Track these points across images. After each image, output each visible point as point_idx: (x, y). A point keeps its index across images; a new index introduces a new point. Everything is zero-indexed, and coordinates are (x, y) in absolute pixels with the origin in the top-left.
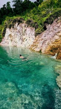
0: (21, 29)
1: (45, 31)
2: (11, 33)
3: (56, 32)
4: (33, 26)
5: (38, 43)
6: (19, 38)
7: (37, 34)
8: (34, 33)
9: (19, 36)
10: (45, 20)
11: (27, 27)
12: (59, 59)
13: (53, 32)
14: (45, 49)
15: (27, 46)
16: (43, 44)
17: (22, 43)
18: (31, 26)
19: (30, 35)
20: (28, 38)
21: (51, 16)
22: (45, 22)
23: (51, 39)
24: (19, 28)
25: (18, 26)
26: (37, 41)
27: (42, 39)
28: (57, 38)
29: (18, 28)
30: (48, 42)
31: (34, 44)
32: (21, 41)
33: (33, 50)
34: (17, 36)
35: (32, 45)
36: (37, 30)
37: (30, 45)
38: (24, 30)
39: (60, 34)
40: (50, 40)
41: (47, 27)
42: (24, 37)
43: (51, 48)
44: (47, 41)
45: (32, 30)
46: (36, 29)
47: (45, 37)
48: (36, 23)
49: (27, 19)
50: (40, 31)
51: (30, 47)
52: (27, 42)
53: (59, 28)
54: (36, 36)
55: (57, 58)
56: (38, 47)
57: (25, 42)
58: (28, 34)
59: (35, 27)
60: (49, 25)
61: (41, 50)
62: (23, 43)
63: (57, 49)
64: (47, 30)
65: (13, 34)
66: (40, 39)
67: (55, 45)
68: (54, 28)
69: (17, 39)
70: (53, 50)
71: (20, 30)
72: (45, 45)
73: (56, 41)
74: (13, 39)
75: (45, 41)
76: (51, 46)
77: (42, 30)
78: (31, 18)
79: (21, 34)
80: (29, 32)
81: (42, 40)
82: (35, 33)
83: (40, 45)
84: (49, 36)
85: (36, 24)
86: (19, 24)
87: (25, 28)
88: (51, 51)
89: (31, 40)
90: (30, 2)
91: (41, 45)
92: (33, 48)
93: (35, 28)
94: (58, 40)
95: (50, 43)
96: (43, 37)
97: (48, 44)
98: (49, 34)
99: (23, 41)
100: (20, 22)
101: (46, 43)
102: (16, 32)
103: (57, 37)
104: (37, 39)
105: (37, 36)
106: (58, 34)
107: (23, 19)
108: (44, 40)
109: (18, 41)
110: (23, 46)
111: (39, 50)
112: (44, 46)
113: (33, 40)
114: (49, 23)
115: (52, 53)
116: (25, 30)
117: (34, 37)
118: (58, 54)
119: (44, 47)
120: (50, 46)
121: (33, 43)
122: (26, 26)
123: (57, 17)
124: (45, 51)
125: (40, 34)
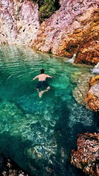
0: (10, 5)
1: (57, 12)
3: (77, 13)
5: (45, 36)
6: (10, 26)
7: (43, 18)
8: (36, 16)
11: (22, 2)
12: (78, 62)
13: (71, 14)
14: (58, 46)
15: (26, 44)
16: (53, 38)
17: (16, 37)
19: (30, 19)
20: (28, 27)
23: (67, 28)
26: (43, 32)
27: (53, 29)
28: (77, 27)
30: (63, 35)
31: (39, 38)
32: (13, 33)
33: (38, 50)
34: (4, 22)
35: (35, 41)
36: (42, 8)
37: (31, 41)
38: (16, 9)
40: (66, 31)
41: (61, 2)
42: (19, 24)
43: (67, 45)
44: (60, 31)
45: (33, 8)
46: (40, 6)
47: (57, 24)
50: (47, 10)
51: (31, 44)
52: (27, 35)
53: (82, 5)
54: (41, 22)
55: (75, 62)
56: (46, 43)
57: (22, 36)
58: (25, 17)
59: (38, 3)
61: (50, 50)
62: (19, 36)
63: (76, 47)
64: (60, 9)
66: (49, 28)
67: (73, 39)
68: (72, 6)
69: (6, 29)
70: (71, 48)
71: (8, 8)
72: (58, 41)
73: (76, 32)
75: (57, 31)
76: (67, 42)
77: (51, 9)
79: (13, 17)
80: (28, 13)
81: (51, 30)
82: (39, 16)
83: (48, 40)
84: (63, 22)
88: (67, 50)
89: (32, 30)
91: (51, 39)
92: (37, 46)
93: (37, 5)
94: (79, 30)
95: (66, 36)
96: (53, 25)
97: (63, 38)
98: (65, 18)
99: (18, 32)
101: (60, 37)
103: (77, 25)
104: (43, 28)
105: (44, 23)
106: (78, 18)
108: (55, 30)
109: (8, 33)
110: (19, 43)
111: (47, 49)
112: (55, 41)
113: (36, 31)
115: (68, 54)
116: (20, 8)
117: (37, 23)
118: (77, 55)
119: (57, 44)
120: (65, 41)
121: (36, 35)
124: (58, 51)
125: (48, 17)
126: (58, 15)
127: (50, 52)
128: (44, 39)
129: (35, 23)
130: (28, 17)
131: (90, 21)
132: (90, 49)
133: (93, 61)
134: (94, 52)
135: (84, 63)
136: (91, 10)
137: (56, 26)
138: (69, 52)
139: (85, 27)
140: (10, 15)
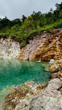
3: (37, 45)
4: (18, 41)
5: (24, 54)
6: (6, 51)
7: (22, 47)
8: (19, 46)
9: (5, 49)
10: (27, 37)
13: (35, 45)
14: (32, 57)
15: (14, 58)
16: (29, 54)
18: (15, 41)
19: (16, 48)
20: (14, 51)
21: (31, 34)
22: (27, 38)
23: (34, 50)
24: (5, 43)
25: (3, 41)
26: (23, 52)
29: (3, 42)
30: (33, 52)
31: (21, 55)
32: (7, 54)
33: (22, 60)
34: (3, 49)
35: (19, 56)
36: (22, 44)
37: (17, 56)
38: (9, 44)
39: (40, 46)
41: (29, 42)
42: (10, 50)
43: (36, 56)
45: (17, 44)
46: (20, 43)
48: (20, 38)
49: (11, 35)
50: (24, 44)
54: (21, 49)
56: (25, 56)
57: (12, 54)
58: (13, 47)
60: (31, 40)
61: (28, 59)
62: (10, 55)
63: (40, 56)
64: (30, 44)
67: (38, 53)
69: (3, 52)
70: (38, 57)
73: (38, 51)
75: (30, 51)
77: (26, 44)
78: (14, 34)
80: (15, 45)
81: (27, 51)
84: (32, 48)
85: (20, 40)
86: (4, 39)
87: (11, 43)
88: (36, 58)
89: (17, 52)
90: (9, 20)
91: (28, 54)
92: (21, 58)
94: (39, 50)
95: (35, 52)
97: (33, 53)
98: (33, 46)
100: (5, 37)
101: (32, 53)
102: (2, 46)
103: (38, 48)
105: (23, 49)
106: (38, 46)
107: (8, 36)
109: (4, 54)
110: (10, 58)
111: (27, 59)
112: (30, 55)
113: (19, 52)
114: (30, 39)
115: (37, 59)
117: (19, 49)
118: (41, 59)
119: (31, 56)
121: (19, 54)
122: (12, 41)
123: (35, 35)
125: (24, 47)
126: (29, 46)
127: (28, 60)
128: (24, 55)
131: (43, 47)
132: (46, 55)
133: (48, 60)
134: (47, 56)
136: (42, 44)
137: (29, 49)
138: (37, 58)
140: (6, 47)
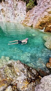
0: (12, 3)
2: (3, 7)
3: (46, 8)
5: (29, 18)
6: (12, 13)
7: (28, 9)
9: (11, 11)
11: (18, 1)
12: (46, 32)
13: (43, 8)
14: (36, 23)
15: (19, 22)
16: (34, 19)
17: (14, 19)
19: (22, 10)
20: (20, 14)
26: (28, 17)
30: (39, 18)
31: (26, 19)
32: (13, 17)
33: (26, 25)
34: (9, 11)
35: (24, 21)
37: (22, 21)
38: (15, 5)
39: (49, 10)
40: (40, 16)
42: (16, 12)
44: (37, 16)
45: (23, 4)
46: (27, 4)
47: (36, 12)
50: (31, 6)
51: (22, 22)
52: (20, 18)
53: (49, 4)
54: (27, 12)
55: (44, 31)
56: (30, 22)
57: (17, 18)
58: (19, 9)
59: (26, 2)
61: (32, 25)
63: (45, 24)
64: (37, 5)
65: (5, 9)
66: (31, 14)
67: (44, 20)
68: (44, 4)
69: (10, 14)
70: (42, 25)
71: (11, 5)
73: (45, 17)
74: (6, 14)
75: (36, 16)
76: (41, 22)
79: (13, 9)
80: (21, 7)
81: (33, 16)
82: (26, 9)
84: (39, 12)
87: (17, 3)
88: (41, 25)
89: (22, 15)
91: (32, 20)
92: (25, 23)
93: (26, 3)
94: (47, 16)
95: (40, 19)
96: (34, 13)
97: (39, 20)
98: (40, 10)
99: (15, 16)
101: (37, 19)
102: (8, 6)
103: (46, 13)
104: (28, 14)
106: (47, 10)
109: (10, 17)
110: (16, 22)
112: (35, 21)
115: (41, 27)
116: (17, 4)
117: (25, 12)
118: (46, 28)
120: (40, 21)
121: (24, 18)
124: (36, 26)
125: (31, 9)
126: (36, 8)
127: (32, 26)
128: (29, 20)
129: (24, 12)
130: (21, 9)
135: (49, 32)
137: (35, 14)
139: (50, 15)
140: (12, 8)
